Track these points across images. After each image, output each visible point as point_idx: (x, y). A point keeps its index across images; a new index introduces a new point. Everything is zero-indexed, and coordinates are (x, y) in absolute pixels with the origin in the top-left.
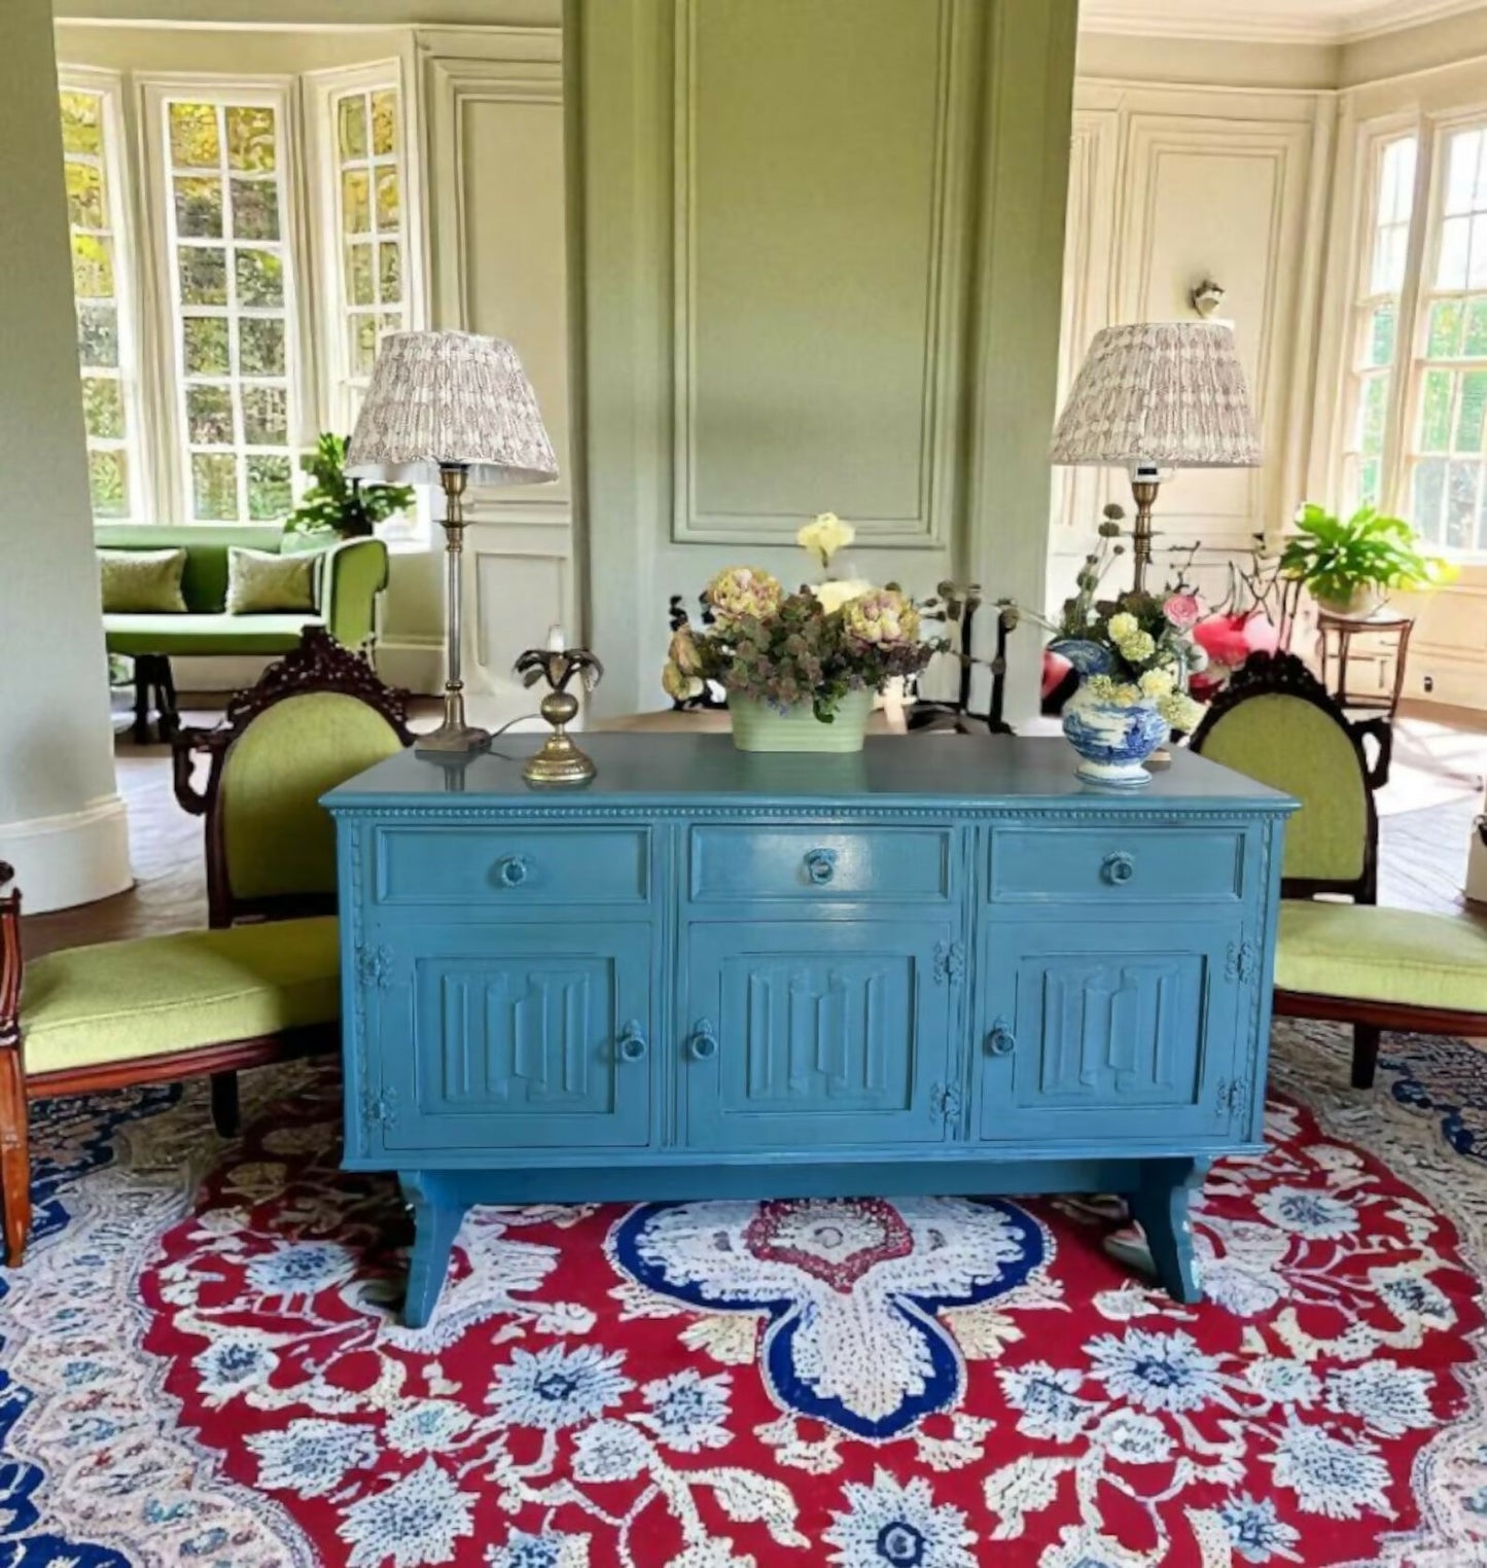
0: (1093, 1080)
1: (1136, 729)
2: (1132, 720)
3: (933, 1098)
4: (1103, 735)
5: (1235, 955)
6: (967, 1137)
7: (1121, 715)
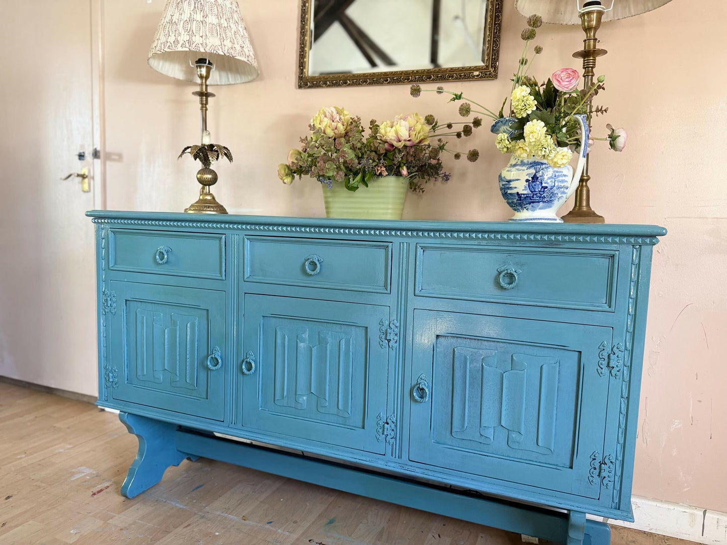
0: (490, 433)
1: (535, 178)
2: (532, 171)
3: (378, 424)
4: (513, 184)
5: (605, 354)
6: (400, 457)
7: (524, 168)
